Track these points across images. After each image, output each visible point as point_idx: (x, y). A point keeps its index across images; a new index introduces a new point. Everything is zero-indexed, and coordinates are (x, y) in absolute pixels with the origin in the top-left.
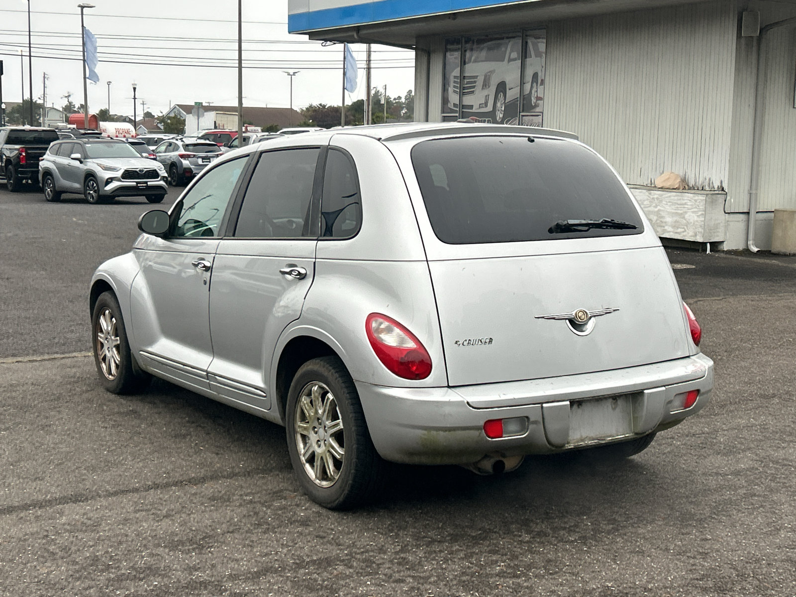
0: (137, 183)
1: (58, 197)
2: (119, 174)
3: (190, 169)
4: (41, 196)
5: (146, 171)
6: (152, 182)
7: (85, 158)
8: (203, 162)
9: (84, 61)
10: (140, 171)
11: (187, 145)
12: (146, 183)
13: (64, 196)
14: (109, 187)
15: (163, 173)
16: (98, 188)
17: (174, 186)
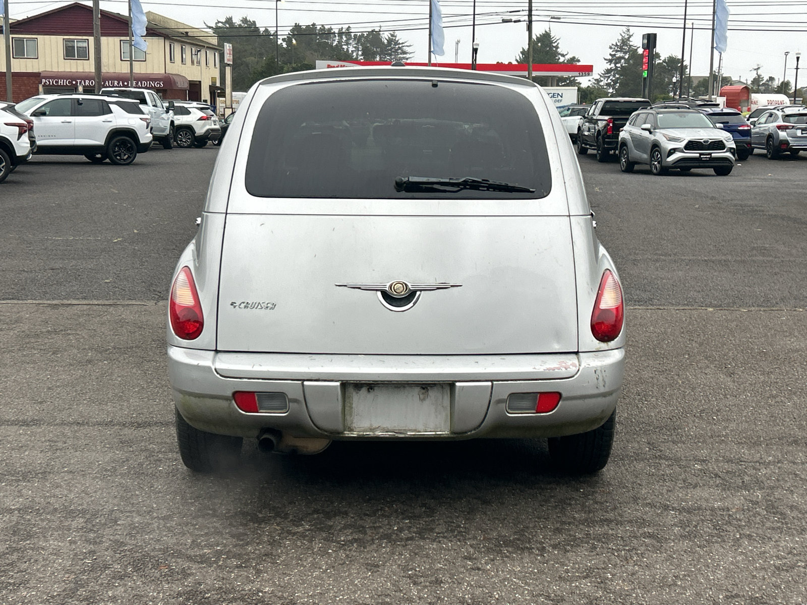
0: (701, 154)
1: (631, 168)
2: (682, 145)
3: (788, 141)
4: (617, 167)
5: (711, 142)
6: (717, 154)
7: (655, 129)
8: (802, 134)
9: (713, 30)
10: (704, 142)
11: (788, 116)
12: (710, 154)
13: (636, 167)
14: (671, 158)
15: (732, 144)
16: (661, 159)
17: (770, 159)
